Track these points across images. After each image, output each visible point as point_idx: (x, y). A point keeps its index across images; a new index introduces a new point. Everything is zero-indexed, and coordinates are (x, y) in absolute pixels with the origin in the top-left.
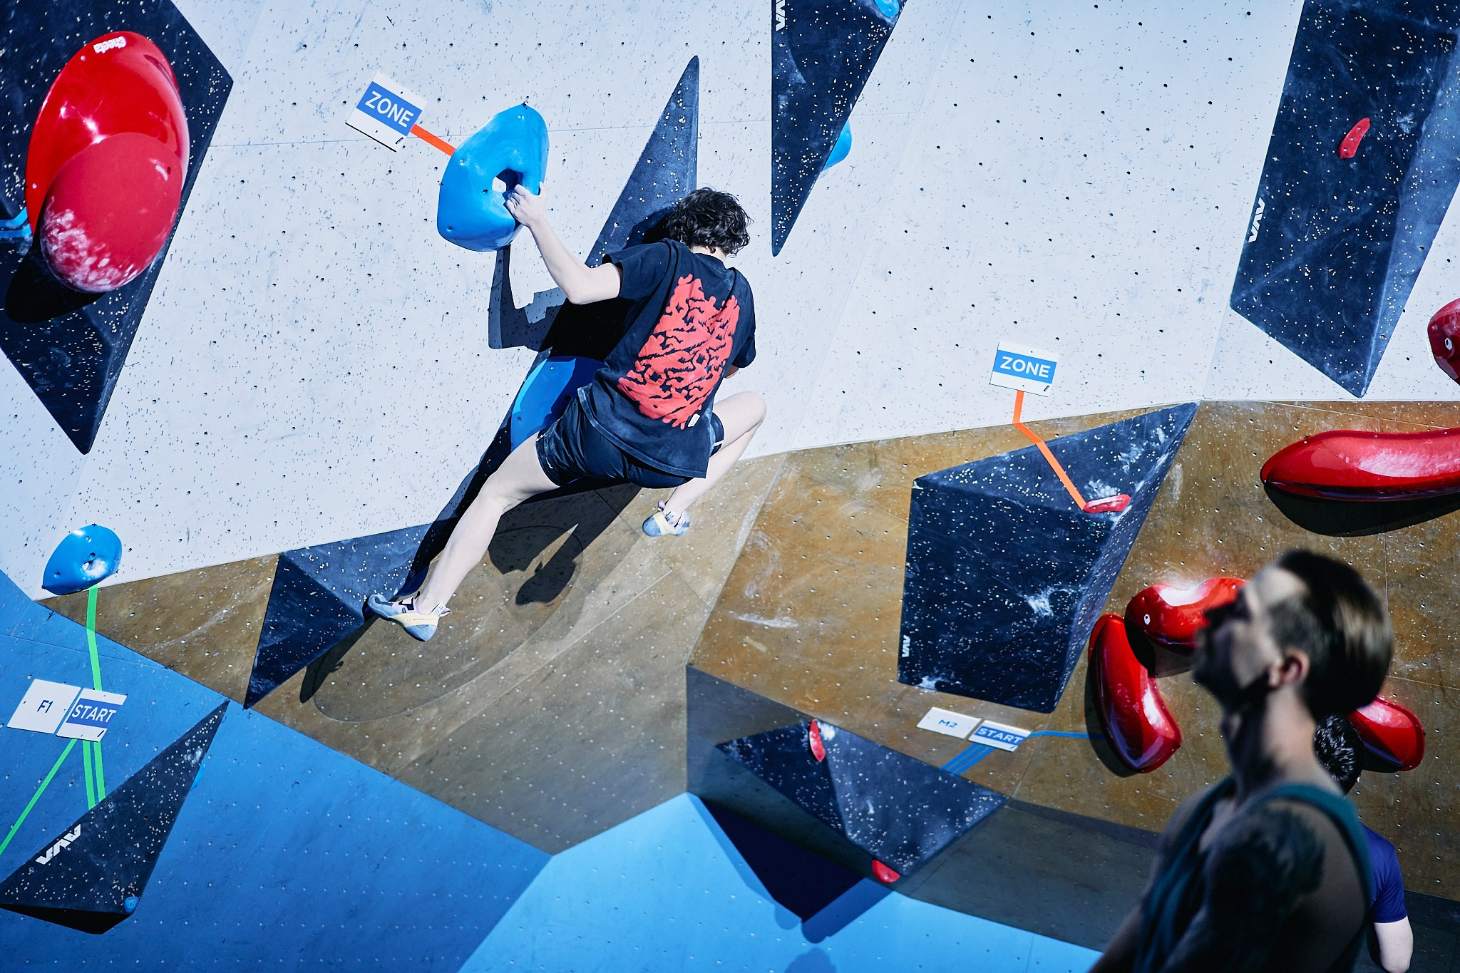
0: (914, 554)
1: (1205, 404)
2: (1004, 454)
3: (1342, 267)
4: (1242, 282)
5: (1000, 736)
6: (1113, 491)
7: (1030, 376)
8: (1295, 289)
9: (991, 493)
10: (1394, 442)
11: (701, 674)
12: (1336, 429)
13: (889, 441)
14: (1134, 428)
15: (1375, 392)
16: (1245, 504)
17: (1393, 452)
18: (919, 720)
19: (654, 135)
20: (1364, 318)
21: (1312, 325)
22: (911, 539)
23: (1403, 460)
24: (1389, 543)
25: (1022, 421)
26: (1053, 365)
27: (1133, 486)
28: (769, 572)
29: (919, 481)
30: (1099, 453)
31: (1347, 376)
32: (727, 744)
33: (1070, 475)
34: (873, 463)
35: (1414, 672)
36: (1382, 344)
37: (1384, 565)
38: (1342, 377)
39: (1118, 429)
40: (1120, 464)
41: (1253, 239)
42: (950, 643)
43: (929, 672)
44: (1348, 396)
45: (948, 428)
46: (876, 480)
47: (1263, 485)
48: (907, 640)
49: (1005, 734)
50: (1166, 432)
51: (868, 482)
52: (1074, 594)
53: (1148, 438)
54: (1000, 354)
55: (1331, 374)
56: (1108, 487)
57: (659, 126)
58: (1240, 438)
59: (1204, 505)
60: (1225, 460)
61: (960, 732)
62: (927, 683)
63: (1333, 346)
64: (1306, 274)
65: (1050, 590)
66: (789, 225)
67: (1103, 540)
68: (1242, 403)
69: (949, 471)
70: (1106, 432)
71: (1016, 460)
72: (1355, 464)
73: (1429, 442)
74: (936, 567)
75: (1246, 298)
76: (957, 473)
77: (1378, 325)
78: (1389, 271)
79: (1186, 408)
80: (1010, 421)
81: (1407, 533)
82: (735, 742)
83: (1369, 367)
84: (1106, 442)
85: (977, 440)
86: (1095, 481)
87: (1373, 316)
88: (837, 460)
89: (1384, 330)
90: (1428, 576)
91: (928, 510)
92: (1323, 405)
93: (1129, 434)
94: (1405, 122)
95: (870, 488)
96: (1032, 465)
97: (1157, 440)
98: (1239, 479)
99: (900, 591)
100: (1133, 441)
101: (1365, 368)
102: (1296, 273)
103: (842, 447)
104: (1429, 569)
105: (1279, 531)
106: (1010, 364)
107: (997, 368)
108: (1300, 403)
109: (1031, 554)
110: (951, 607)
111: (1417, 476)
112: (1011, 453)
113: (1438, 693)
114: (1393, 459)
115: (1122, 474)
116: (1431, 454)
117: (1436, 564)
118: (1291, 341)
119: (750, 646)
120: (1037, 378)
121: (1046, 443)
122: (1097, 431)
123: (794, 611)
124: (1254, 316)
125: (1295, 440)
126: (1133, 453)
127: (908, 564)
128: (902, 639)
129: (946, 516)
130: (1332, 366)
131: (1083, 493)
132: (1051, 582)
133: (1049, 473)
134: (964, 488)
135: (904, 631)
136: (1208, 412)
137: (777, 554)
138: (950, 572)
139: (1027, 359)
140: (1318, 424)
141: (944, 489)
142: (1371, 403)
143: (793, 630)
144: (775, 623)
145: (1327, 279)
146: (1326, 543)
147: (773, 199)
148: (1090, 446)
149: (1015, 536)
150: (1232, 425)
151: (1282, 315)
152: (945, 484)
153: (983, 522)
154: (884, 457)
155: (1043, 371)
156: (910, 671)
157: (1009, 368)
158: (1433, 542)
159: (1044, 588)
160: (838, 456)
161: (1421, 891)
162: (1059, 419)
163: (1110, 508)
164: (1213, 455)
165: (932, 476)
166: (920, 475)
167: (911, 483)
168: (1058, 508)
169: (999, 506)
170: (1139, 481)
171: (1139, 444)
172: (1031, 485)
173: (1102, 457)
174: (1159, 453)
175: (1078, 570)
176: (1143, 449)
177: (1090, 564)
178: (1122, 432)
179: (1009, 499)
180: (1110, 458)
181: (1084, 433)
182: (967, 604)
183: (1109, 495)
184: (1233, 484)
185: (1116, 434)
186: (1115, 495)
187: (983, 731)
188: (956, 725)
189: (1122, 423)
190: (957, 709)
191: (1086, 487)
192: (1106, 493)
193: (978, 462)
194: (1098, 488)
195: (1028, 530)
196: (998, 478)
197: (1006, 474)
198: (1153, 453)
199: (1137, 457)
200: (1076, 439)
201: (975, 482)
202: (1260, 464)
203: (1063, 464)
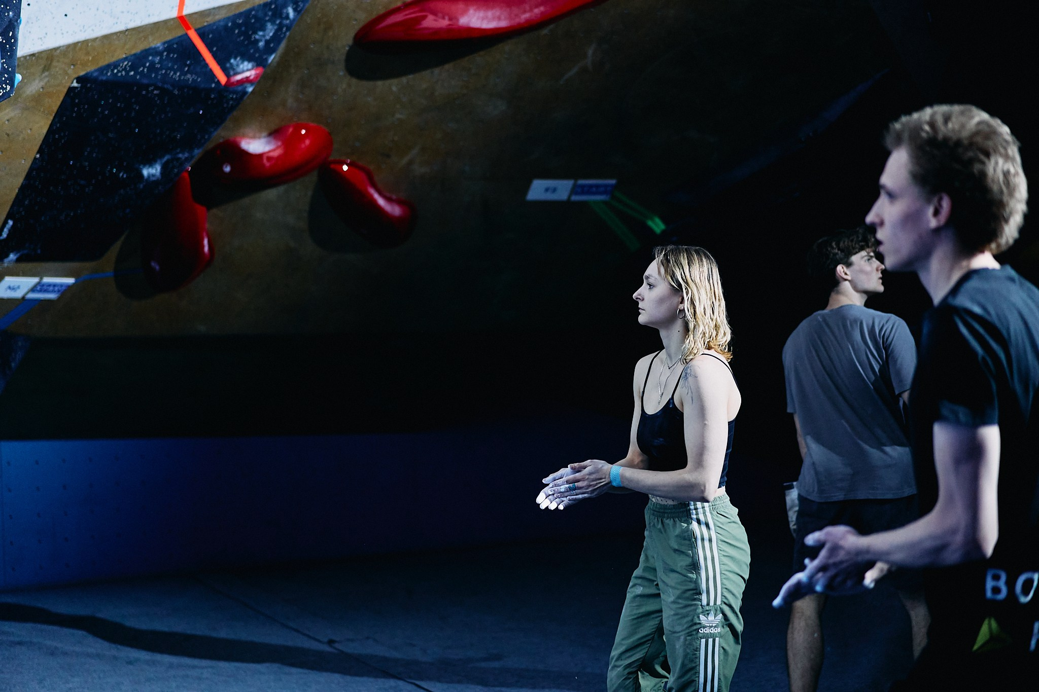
2: (159, 45)
5: (51, 288)
6: (250, 66)
9: (145, 81)
13: (68, 46)
14: (270, 9)
16: (333, 62)
17: (478, 9)
22: (51, 132)
23: (490, 14)
25: (186, 11)
27: (266, 60)
29: (79, 80)
30: (239, 35)
33: (215, 56)
34: (46, 68)
35: (426, 173)
37: (432, 97)
39: (257, 11)
40: (257, 41)
42: (54, 219)
43: (16, 248)
46: (42, 84)
48: (11, 223)
49: (54, 286)
50: (295, 10)
51: (34, 86)
52: (186, 159)
53: (280, 17)
56: (246, 63)
60: (329, 27)
61: (18, 294)
62: (12, 257)
65: (167, 157)
67: (233, 108)
69: (108, 66)
70: (247, 14)
71: (169, 47)
74: (65, 155)
76: (115, 65)
80: (174, 14)
84: (246, 23)
85: (142, 35)
86: (235, 58)
91: (78, 105)
93: (266, 15)
95: (34, 91)
96: (182, 51)
97: (287, 17)
98: (334, 42)
99: (20, 180)
100: (269, 21)
109: (161, 129)
110: (66, 187)
111: (509, 25)
112: (164, 43)
114: (481, 14)
115: (257, 49)
121: (196, 30)
122: (240, 15)
125: (393, 6)
126: (267, 31)
127: (38, 156)
128: (5, 223)
129: (94, 106)
131: (225, 71)
133: (197, 56)
134: (121, 80)
135: (9, 216)
138: (78, 155)
141: (103, 83)
148: (232, 29)
149: (154, 117)
152: (104, 78)
153: (128, 108)
154: (58, 61)
159: (161, 157)
162: (214, 8)
163: (247, 80)
164: (319, 24)
165: (92, 73)
166: (82, 73)
167: (72, 83)
168: (202, 86)
169: (148, 92)
170: (271, 54)
171: (273, 23)
172: (181, 69)
173: (242, 38)
174: (288, 28)
175: (199, 137)
176: (276, 27)
177: (212, 130)
178: (260, 14)
179: (160, 85)
180: (248, 37)
181: (229, 18)
182: (82, 182)
183: (248, 70)
184: (328, 48)
185: (255, 17)
186: (252, 69)
187: (39, 288)
188: (19, 287)
189: (260, 5)
190: (25, 274)
191: (228, 65)
192: (245, 68)
193: (135, 55)
194: (238, 65)
195: (168, 109)
196: (152, 67)
197: (160, 62)
198: (284, 29)
199: (271, 34)
200: (222, 23)
201: (132, 73)
202: (357, 28)
203: (209, 47)
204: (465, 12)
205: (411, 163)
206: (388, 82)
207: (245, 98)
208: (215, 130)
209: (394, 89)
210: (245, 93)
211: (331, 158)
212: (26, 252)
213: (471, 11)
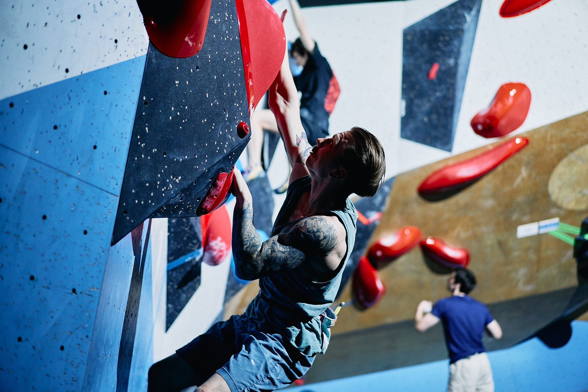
15: (455, 151)
16: (411, 202)
20: (449, 127)
31: (446, 147)
35: (467, 236)
36: (454, 134)
37: (458, 205)
44: (448, 154)
47: (418, 194)
50: (388, 187)
53: (383, 191)
56: (373, 212)
60: (404, 190)
63: (439, 140)
64: (426, 120)
75: (406, 134)
78: (454, 110)
79: (393, 178)
86: (369, 211)
87: (452, 125)
94: (451, 62)
97: (386, 191)
98: (409, 194)
105: (422, 207)
113: (474, 240)
114: (467, 169)
115: (376, 206)
125: (430, 175)
126: (379, 198)
136: (400, 177)
142: (456, 155)
145: (434, 119)
163: (376, 219)
164: (400, 189)
170: (382, 206)
175: (362, 245)
176: (382, 195)
184: (407, 197)
186: (377, 214)
191: (367, 216)
192: (374, 215)
194: (371, 214)
204: (460, 170)
205: (459, 233)
210: (376, 225)
213: (463, 169)
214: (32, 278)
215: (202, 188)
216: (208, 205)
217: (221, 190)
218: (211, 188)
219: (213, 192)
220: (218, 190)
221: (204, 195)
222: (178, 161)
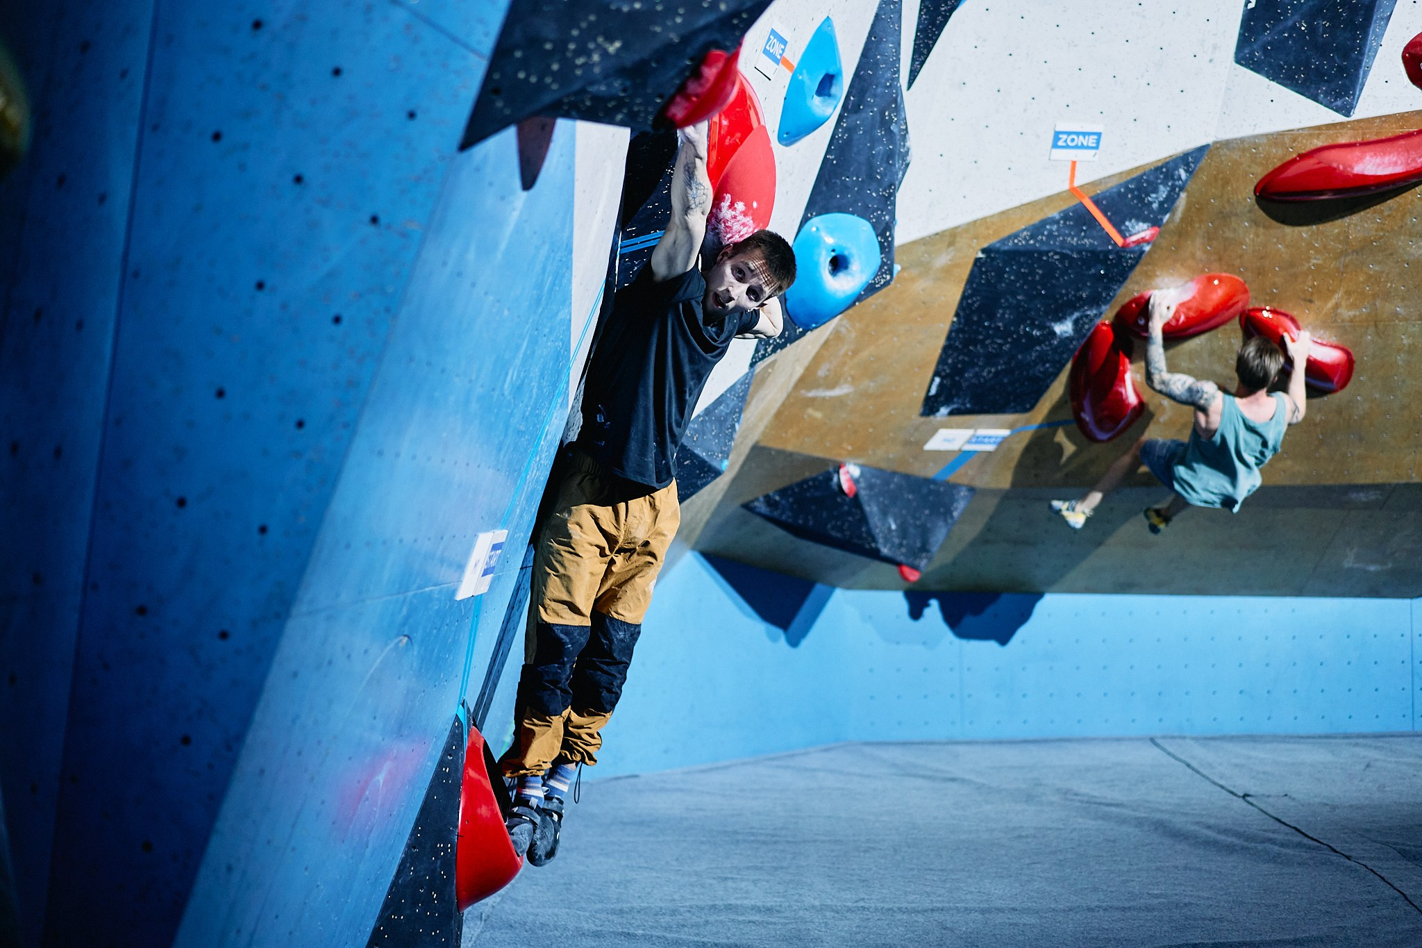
0: (964, 309)
1: (1216, 143)
2: (1055, 214)
3: (1334, 18)
4: (1243, 41)
5: (986, 440)
6: (1145, 226)
7: (1083, 147)
8: (1293, 42)
9: (1045, 248)
10: (1371, 147)
11: (764, 448)
12: (1325, 144)
13: (969, 224)
14: (1162, 173)
15: (1360, 112)
16: (1236, 215)
17: (1375, 154)
18: (926, 442)
19: (877, 16)
20: (1353, 56)
21: (1307, 66)
22: (964, 297)
23: (1386, 159)
24: (1352, 223)
25: (1077, 183)
26: (1099, 135)
27: (1162, 220)
28: (842, 352)
29: (984, 251)
30: (1132, 199)
31: (1339, 103)
32: (753, 501)
33: (1110, 219)
34: (951, 244)
35: (1355, 316)
36: (1366, 74)
37: (1346, 241)
38: (1334, 104)
39: (1148, 176)
40: (1151, 203)
41: (1251, 6)
42: (977, 375)
43: (946, 403)
44: (1339, 118)
45: (1016, 203)
46: (949, 257)
47: (1254, 197)
48: (937, 380)
49: (990, 437)
50: (1186, 171)
51: (942, 260)
52: (1096, 315)
53: (1173, 179)
54: (1057, 135)
55: (1324, 102)
56: (1141, 224)
57: (880, 8)
58: (1242, 164)
59: (1201, 221)
60: (1226, 182)
61: (955, 446)
62: (944, 411)
63: (1326, 81)
64: (1303, 28)
65: (1076, 315)
66: (922, 63)
67: (1132, 267)
68: (1249, 137)
69: (1009, 237)
70: (1138, 180)
71: (1065, 216)
72: (1349, 169)
73: (1402, 142)
74: (980, 318)
75: (1249, 53)
76: (1016, 236)
77: (1365, 59)
78: (1375, 18)
79: (1202, 149)
80: (1066, 187)
81: (1368, 213)
82: (761, 499)
83: (1357, 93)
84: (1139, 188)
85: (1037, 207)
86: (1130, 220)
87: (1361, 53)
88: (923, 248)
89: (1368, 63)
90: (1380, 242)
91: (985, 273)
92: (1319, 128)
93: (1157, 178)
95: (942, 264)
96: (1079, 219)
97: (1180, 178)
98: (1235, 196)
99: (942, 342)
100: (1161, 184)
101: (1354, 94)
102: (1294, 28)
103: (930, 237)
104: (1382, 237)
105: (1261, 230)
106: (1066, 141)
107: (1055, 146)
108: (1298, 130)
109: (1067, 290)
110: (984, 346)
111: (1404, 170)
112: (1062, 212)
113: (1372, 330)
114: (1378, 160)
115: (1152, 211)
116: (1408, 151)
117: (1388, 232)
118: (1289, 82)
119: (810, 416)
120: (1088, 147)
121: (1090, 198)
122: (1132, 181)
123: (853, 377)
124: (1256, 66)
125: (1289, 158)
126: (1161, 193)
127: (955, 319)
128: (932, 380)
129: (1000, 273)
130: (1325, 97)
131: (1121, 232)
132: (1076, 309)
133: (1092, 222)
134: (1022, 249)
135: (936, 374)
136: (1218, 148)
137: (853, 335)
138: (991, 317)
139: (1078, 134)
140: (1311, 143)
141: (1005, 252)
142: (1359, 121)
143: (847, 395)
144: (836, 392)
145: (1321, 30)
146: (1300, 233)
147: (915, 44)
148: (1125, 195)
149: (1057, 279)
150: (1236, 155)
151: (1281, 63)
152: (1006, 248)
153: (1032, 273)
154: (961, 237)
155: (1091, 141)
156: (930, 406)
157: (1064, 144)
158: (1389, 216)
159: (1072, 314)
160: (924, 244)
161: (1331, 482)
162: (1105, 178)
163: (1143, 240)
164: (1216, 181)
165: (994, 244)
166: (985, 245)
167: (977, 253)
168: (1099, 249)
169: (1049, 257)
170: (1166, 214)
171: (1165, 184)
172: (1078, 235)
173: (1135, 201)
174: (1182, 189)
175: (1104, 295)
176: (1168, 189)
177: (1116, 287)
178: (1152, 178)
179: (1059, 250)
180: (1141, 200)
181: (1121, 185)
182: (999, 341)
183: (1143, 231)
184: (1228, 201)
185: (1147, 181)
186: (1148, 229)
187: (974, 440)
188: (954, 440)
189: (1151, 170)
190: (959, 426)
191: (1123, 228)
192: (1140, 229)
193: (1033, 225)
194: (1133, 227)
195: (1069, 271)
196: (1050, 236)
197: (1058, 230)
198: (1177, 190)
199: (1164, 196)
200: (1115, 190)
201: (1032, 242)
202: (1256, 182)
203: (1104, 213)
204: (1361, 159)
205: (1337, 306)
206: (1297, 229)
207: (1143, 256)
208: (1119, 287)
209: (1304, 235)
210: (1142, 252)
211: (1251, 307)
212: (955, 406)
213: (1368, 158)
214: (298, 179)
215: (669, 77)
216: (678, 111)
217: (708, 85)
218: (688, 78)
219: (693, 87)
220: (701, 85)
221: (672, 91)
222: (619, 10)
